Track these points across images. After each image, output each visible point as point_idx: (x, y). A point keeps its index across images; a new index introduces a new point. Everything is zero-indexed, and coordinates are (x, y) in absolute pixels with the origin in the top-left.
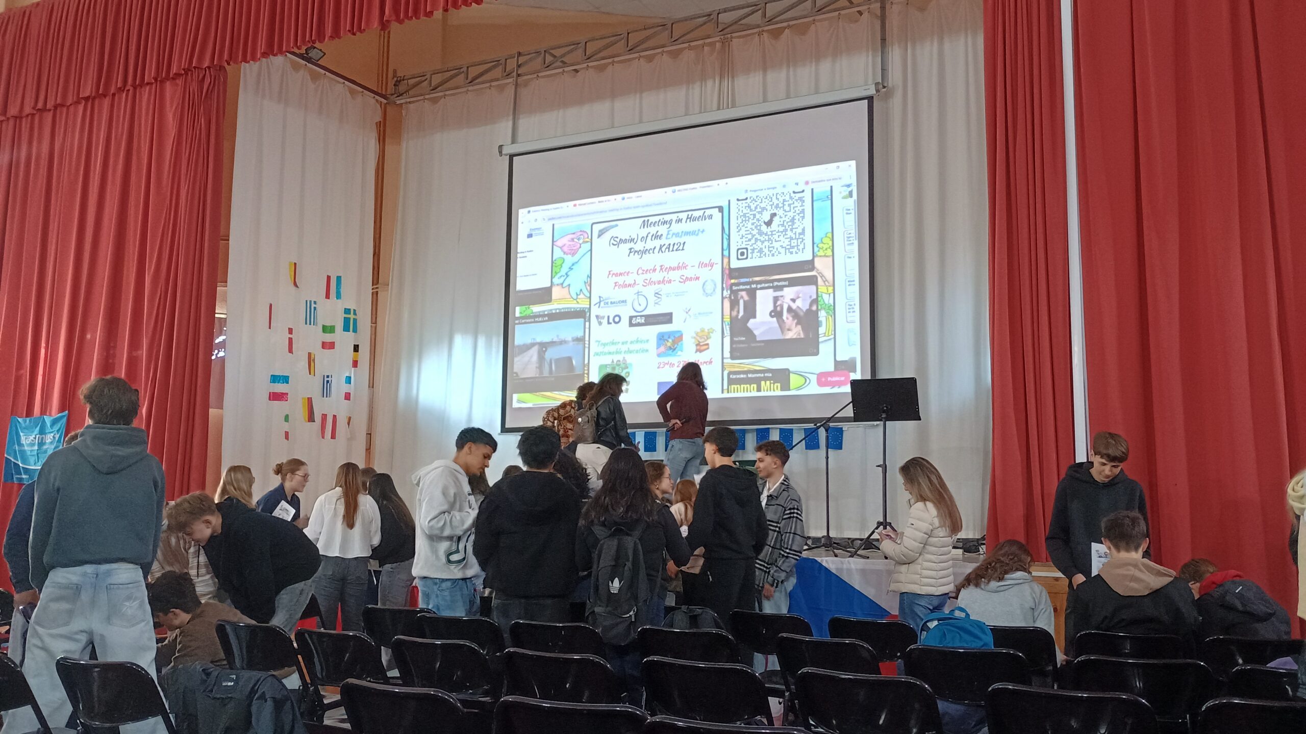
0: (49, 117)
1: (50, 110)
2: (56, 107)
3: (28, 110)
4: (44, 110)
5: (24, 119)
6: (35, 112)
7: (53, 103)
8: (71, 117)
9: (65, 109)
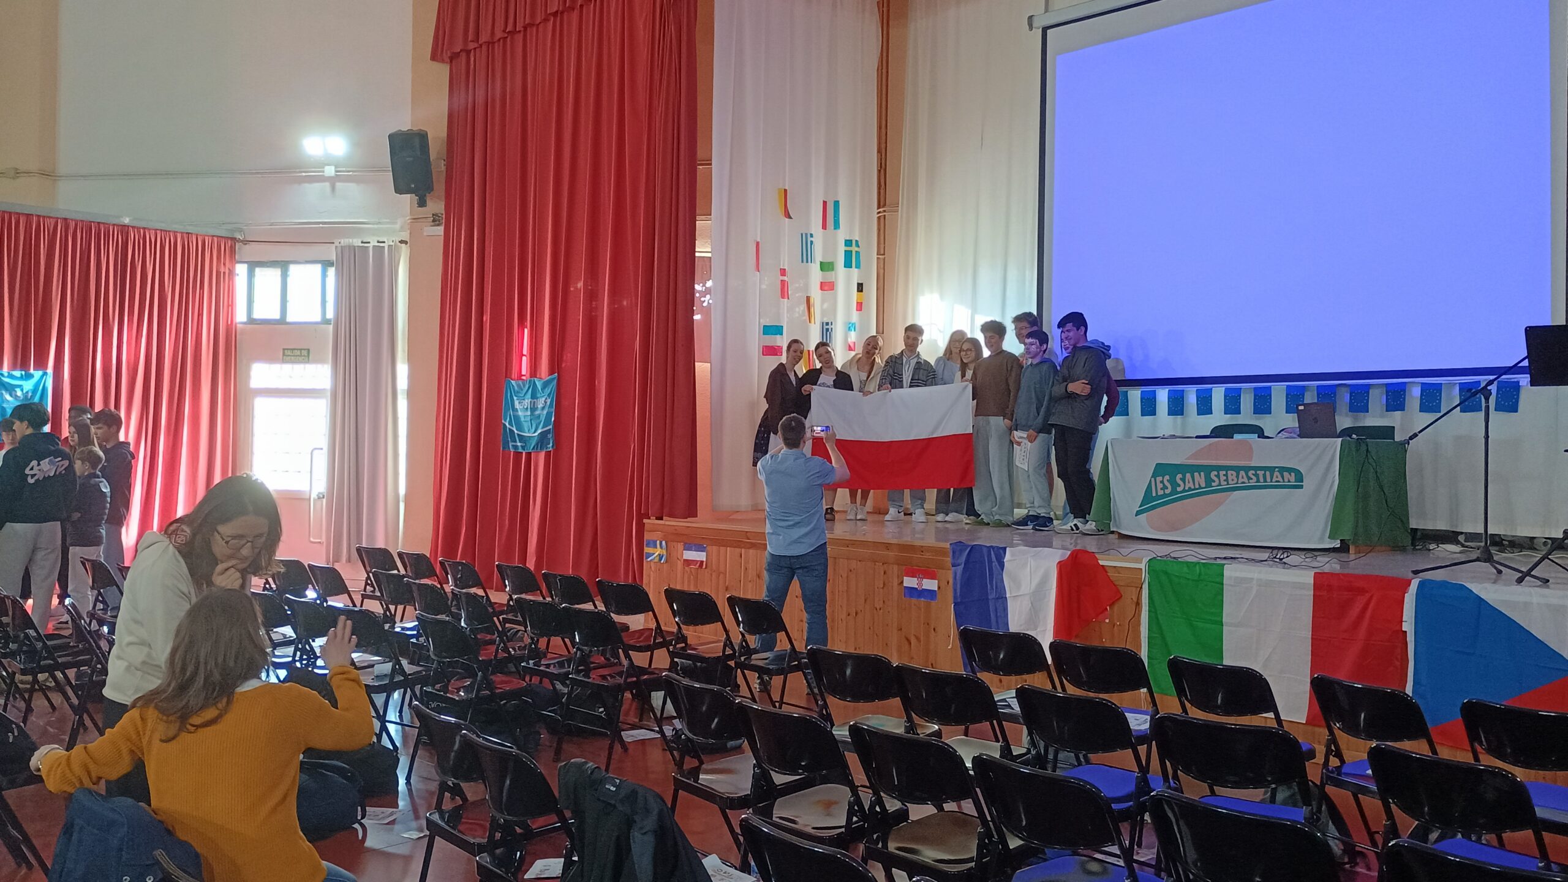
0: (519, 38)
1: (520, 31)
2: (525, 28)
3: (499, 34)
4: (513, 32)
5: (496, 44)
6: (506, 35)
7: (522, 25)
8: (540, 35)
9: (535, 29)
